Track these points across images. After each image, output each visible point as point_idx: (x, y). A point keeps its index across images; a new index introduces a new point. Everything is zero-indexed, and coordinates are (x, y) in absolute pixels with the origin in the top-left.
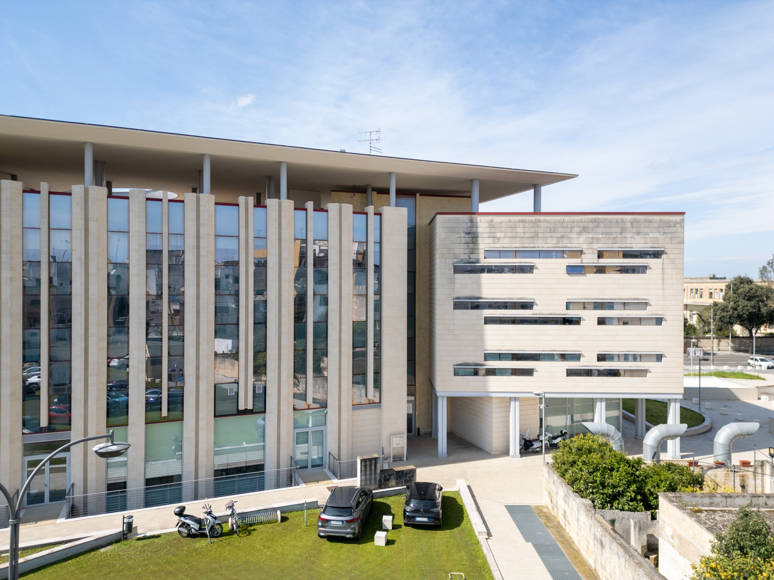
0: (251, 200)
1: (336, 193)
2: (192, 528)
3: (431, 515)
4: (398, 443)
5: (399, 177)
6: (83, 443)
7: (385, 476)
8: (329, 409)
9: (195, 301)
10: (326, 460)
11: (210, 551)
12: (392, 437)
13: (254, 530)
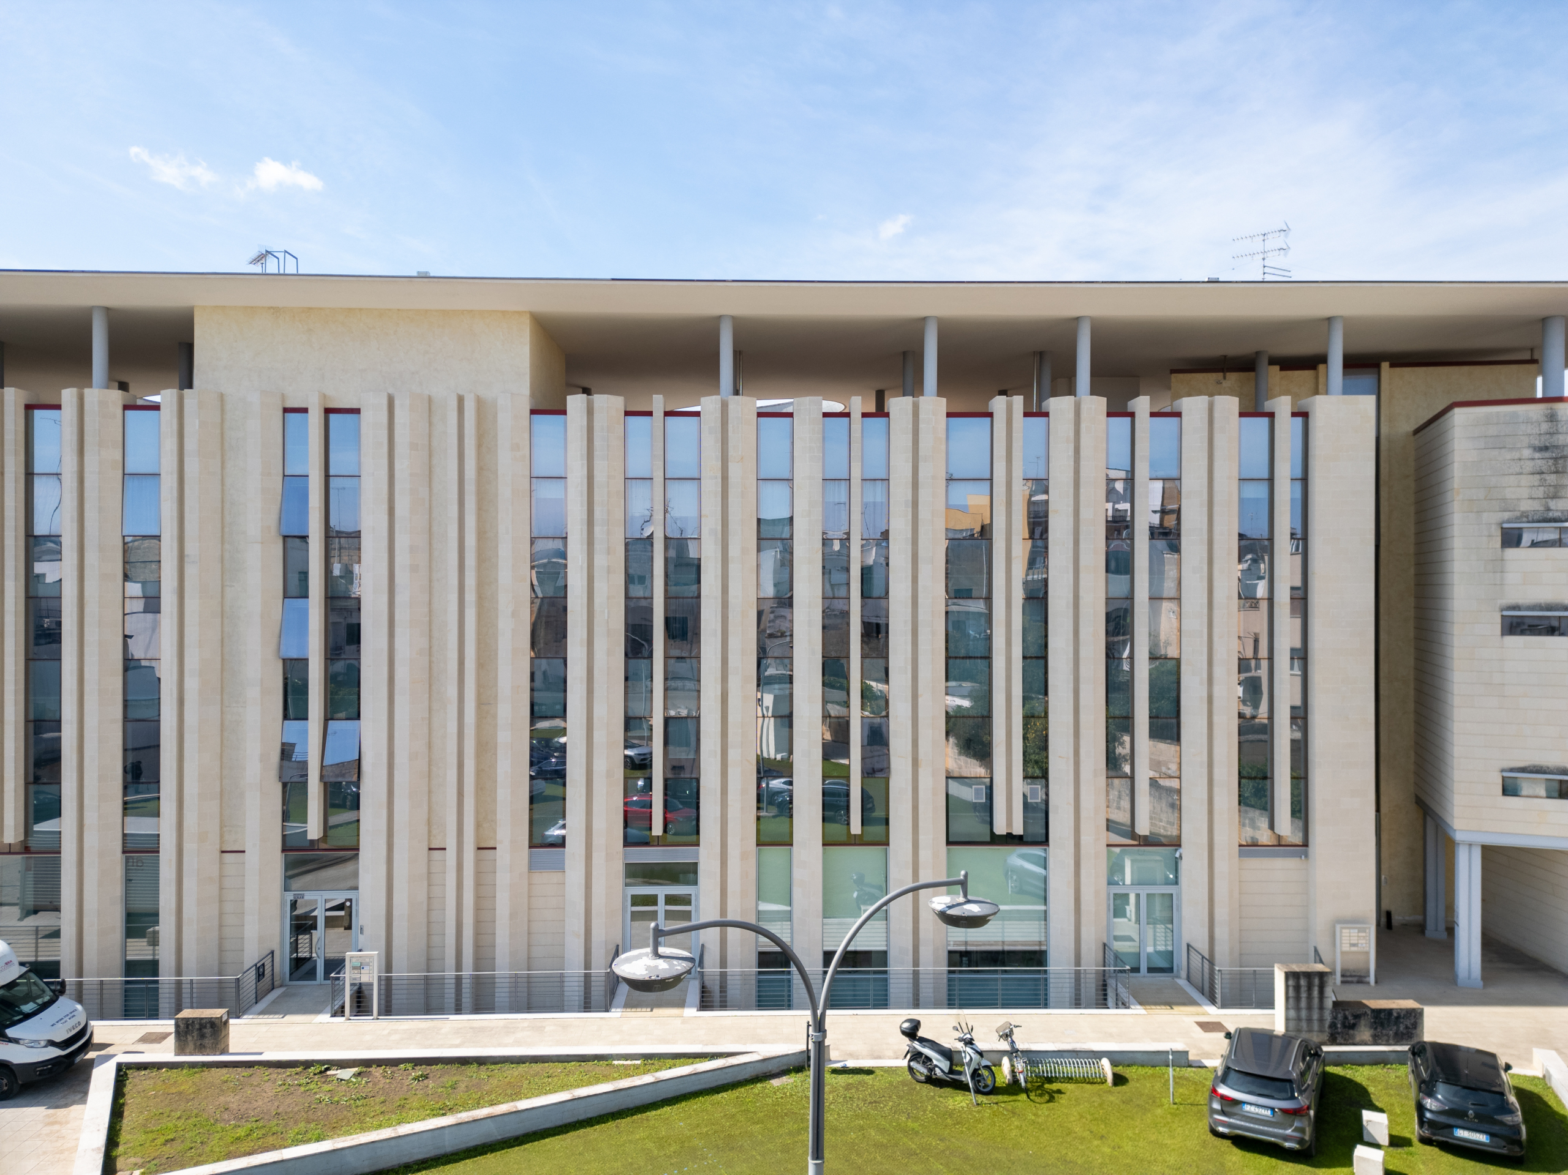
0: (1018, 401)
1: (1181, 376)
2: (936, 1066)
3: (1496, 1129)
4: (1356, 942)
5: (1352, 326)
6: (911, 894)
7: (1346, 1018)
8: (1185, 851)
9: (910, 610)
10: (1180, 960)
11: (978, 1121)
12: (1338, 927)
13: (1059, 1092)
